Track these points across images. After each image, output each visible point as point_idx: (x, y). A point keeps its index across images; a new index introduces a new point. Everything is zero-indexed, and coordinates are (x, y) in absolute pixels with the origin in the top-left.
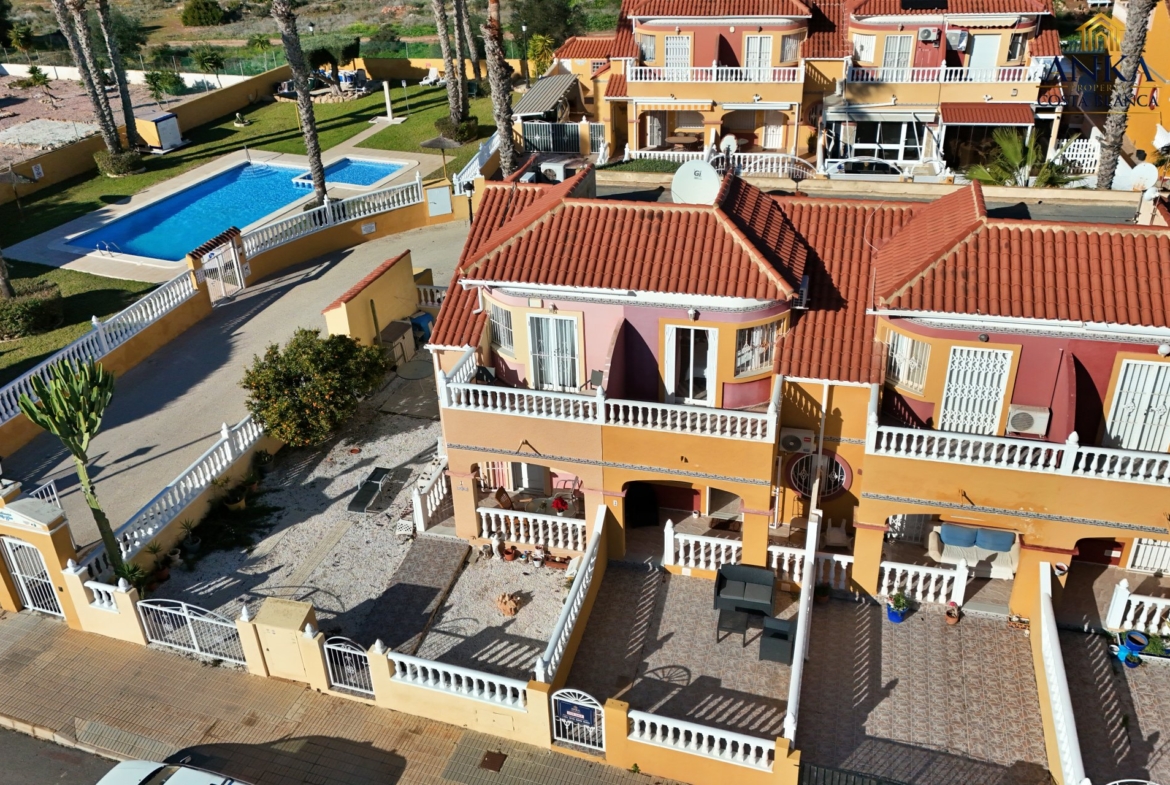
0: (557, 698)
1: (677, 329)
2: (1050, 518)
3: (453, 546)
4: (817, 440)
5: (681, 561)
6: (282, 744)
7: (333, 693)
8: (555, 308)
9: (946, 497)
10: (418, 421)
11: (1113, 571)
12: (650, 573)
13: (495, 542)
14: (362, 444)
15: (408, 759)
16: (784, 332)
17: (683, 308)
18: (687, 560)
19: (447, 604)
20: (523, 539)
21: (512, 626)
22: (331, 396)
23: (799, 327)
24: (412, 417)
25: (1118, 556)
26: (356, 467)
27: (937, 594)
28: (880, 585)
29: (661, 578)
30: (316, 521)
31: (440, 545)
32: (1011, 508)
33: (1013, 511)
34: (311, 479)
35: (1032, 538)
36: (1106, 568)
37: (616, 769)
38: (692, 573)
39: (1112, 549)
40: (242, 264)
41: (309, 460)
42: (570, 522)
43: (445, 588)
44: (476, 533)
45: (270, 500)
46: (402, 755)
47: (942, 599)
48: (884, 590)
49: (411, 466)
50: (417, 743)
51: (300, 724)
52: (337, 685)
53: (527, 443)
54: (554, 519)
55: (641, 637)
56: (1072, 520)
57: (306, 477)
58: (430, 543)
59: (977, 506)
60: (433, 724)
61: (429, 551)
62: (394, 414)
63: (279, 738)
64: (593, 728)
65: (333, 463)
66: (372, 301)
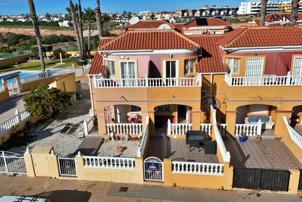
0: (146, 162)
1: (166, 62)
2: (284, 101)
3: (98, 139)
4: (210, 93)
5: (173, 133)
6: (42, 194)
7: (61, 178)
8: (128, 58)
9: (254, 98)
10: (80, 114)
11: (298, 126)
12: (164, 138)
13: (112, 135)
14: (63, 120)
15: (92, 193)
16: (196, 62)
17: (168, 55)
18: (175, 134)
19: (98, 152)
20: (121, 133)
21: (122, 155)
22: (53, 101)
23: (201, 62)
24: (78, 114)
25: (298, 121)
26: (61, 126)
27: (253, 133)
28: (235, 132)
29: (167, 139)
30: (49, 138)
31: (93, 139)
32: (273, 99)
33: (273, 100)
34: (46, 129)
35: (280, 108)
36: (295, 125)
37: (168, 187)
38: (177, 137)
39: (297, 119)
40: (20, 85)
41: (45, 125)
42: (137, 125)
43: (97, 148)
44: (105, 133)
45: (33, 134)
46: (89, 192)
47: (254, 134)
48: (237, 134)
49: (80, 124)
50: (95, 188)
51: (49, 188)
52: (63, 175)
53: (123, 97)
54: (132, 124)
55: (166, 153)
56: (291, 101)
57: (44, 129)
58: (89, 138)
59: (263, 100)
60: (100, 182)
61: (90, 140)
62: (72, 114)
63: (41, 193)
64: (159, 172)
65: (53, 125)
66: (64, 82)
